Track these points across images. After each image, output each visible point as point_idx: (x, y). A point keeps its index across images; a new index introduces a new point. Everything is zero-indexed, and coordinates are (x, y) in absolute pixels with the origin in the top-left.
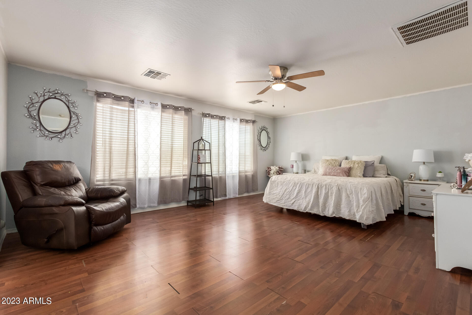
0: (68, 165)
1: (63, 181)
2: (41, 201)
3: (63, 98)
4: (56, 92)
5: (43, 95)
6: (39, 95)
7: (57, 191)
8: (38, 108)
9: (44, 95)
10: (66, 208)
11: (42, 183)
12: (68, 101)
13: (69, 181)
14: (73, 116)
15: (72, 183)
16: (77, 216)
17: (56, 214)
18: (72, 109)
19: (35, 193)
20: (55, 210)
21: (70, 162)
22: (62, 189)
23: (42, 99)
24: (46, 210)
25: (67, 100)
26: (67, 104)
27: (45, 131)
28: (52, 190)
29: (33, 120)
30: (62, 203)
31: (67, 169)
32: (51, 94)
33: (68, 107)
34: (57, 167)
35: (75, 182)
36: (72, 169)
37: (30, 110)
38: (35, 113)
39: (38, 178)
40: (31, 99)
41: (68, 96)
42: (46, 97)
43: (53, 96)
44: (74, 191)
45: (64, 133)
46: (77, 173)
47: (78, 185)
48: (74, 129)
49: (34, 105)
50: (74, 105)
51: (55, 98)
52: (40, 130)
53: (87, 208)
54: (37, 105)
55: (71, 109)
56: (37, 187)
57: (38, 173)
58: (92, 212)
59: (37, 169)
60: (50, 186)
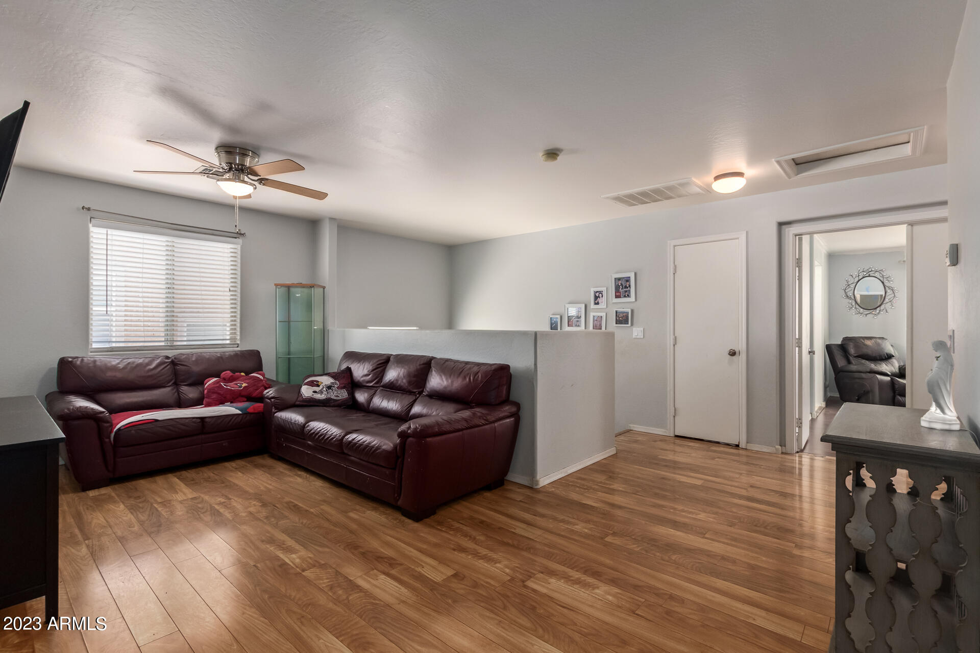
0: (879, 341)
1: (874, 355)
2: (853, 367)
3: (877, 274)
4: (870, 270)
5: (857, 275)
6: (854, 276)
7: (867, 362)
8: (853, 289)
9: (859, 275)
10: (872, 375)
11: (855, 355)
12: (883, 276)
13: (880, 356)
14: (889, 291)
15: (884, 358)
16: (881, 383)
17: (865, 379)
18: (887, 283)
19: (849, 362)
20: (863, 375)
21: (883, 338)
22: (872, 362)
23: (857, 279)
24: (857, 375)
25: (881, 275)
26: (882, 279)
27: (860, 308)
28: (863, 361)
29: (848, 300)
30: (868, 370)
31: (879, 345)
32: (865, 273)
33: (883, 283)
34: (868, 343)
35: (888, 357)
36: (884, 345)
37: (846, 291)
38: (850, 294)
39: (852, 351)
40: (847, 281)
41: (883, 271)
42: (860, 277)
43: (867, 275)
44: (884, 365)
45: (878, 309)
46: (889, 349)
47: (890, 361)
48: (889, 304)
49: (850, 286)
50: (889, 279)
51: (869, 276)
52: (856, 308)
53: (891, 379)
54: (853, 286)
55: (885, 284)
56: (851, 358)
57: (851, 346)
58: (895, 382)
59: (851, 344)
60: (862, 358)
